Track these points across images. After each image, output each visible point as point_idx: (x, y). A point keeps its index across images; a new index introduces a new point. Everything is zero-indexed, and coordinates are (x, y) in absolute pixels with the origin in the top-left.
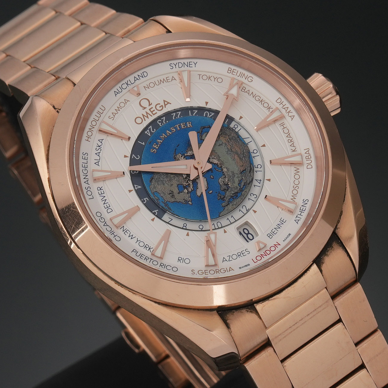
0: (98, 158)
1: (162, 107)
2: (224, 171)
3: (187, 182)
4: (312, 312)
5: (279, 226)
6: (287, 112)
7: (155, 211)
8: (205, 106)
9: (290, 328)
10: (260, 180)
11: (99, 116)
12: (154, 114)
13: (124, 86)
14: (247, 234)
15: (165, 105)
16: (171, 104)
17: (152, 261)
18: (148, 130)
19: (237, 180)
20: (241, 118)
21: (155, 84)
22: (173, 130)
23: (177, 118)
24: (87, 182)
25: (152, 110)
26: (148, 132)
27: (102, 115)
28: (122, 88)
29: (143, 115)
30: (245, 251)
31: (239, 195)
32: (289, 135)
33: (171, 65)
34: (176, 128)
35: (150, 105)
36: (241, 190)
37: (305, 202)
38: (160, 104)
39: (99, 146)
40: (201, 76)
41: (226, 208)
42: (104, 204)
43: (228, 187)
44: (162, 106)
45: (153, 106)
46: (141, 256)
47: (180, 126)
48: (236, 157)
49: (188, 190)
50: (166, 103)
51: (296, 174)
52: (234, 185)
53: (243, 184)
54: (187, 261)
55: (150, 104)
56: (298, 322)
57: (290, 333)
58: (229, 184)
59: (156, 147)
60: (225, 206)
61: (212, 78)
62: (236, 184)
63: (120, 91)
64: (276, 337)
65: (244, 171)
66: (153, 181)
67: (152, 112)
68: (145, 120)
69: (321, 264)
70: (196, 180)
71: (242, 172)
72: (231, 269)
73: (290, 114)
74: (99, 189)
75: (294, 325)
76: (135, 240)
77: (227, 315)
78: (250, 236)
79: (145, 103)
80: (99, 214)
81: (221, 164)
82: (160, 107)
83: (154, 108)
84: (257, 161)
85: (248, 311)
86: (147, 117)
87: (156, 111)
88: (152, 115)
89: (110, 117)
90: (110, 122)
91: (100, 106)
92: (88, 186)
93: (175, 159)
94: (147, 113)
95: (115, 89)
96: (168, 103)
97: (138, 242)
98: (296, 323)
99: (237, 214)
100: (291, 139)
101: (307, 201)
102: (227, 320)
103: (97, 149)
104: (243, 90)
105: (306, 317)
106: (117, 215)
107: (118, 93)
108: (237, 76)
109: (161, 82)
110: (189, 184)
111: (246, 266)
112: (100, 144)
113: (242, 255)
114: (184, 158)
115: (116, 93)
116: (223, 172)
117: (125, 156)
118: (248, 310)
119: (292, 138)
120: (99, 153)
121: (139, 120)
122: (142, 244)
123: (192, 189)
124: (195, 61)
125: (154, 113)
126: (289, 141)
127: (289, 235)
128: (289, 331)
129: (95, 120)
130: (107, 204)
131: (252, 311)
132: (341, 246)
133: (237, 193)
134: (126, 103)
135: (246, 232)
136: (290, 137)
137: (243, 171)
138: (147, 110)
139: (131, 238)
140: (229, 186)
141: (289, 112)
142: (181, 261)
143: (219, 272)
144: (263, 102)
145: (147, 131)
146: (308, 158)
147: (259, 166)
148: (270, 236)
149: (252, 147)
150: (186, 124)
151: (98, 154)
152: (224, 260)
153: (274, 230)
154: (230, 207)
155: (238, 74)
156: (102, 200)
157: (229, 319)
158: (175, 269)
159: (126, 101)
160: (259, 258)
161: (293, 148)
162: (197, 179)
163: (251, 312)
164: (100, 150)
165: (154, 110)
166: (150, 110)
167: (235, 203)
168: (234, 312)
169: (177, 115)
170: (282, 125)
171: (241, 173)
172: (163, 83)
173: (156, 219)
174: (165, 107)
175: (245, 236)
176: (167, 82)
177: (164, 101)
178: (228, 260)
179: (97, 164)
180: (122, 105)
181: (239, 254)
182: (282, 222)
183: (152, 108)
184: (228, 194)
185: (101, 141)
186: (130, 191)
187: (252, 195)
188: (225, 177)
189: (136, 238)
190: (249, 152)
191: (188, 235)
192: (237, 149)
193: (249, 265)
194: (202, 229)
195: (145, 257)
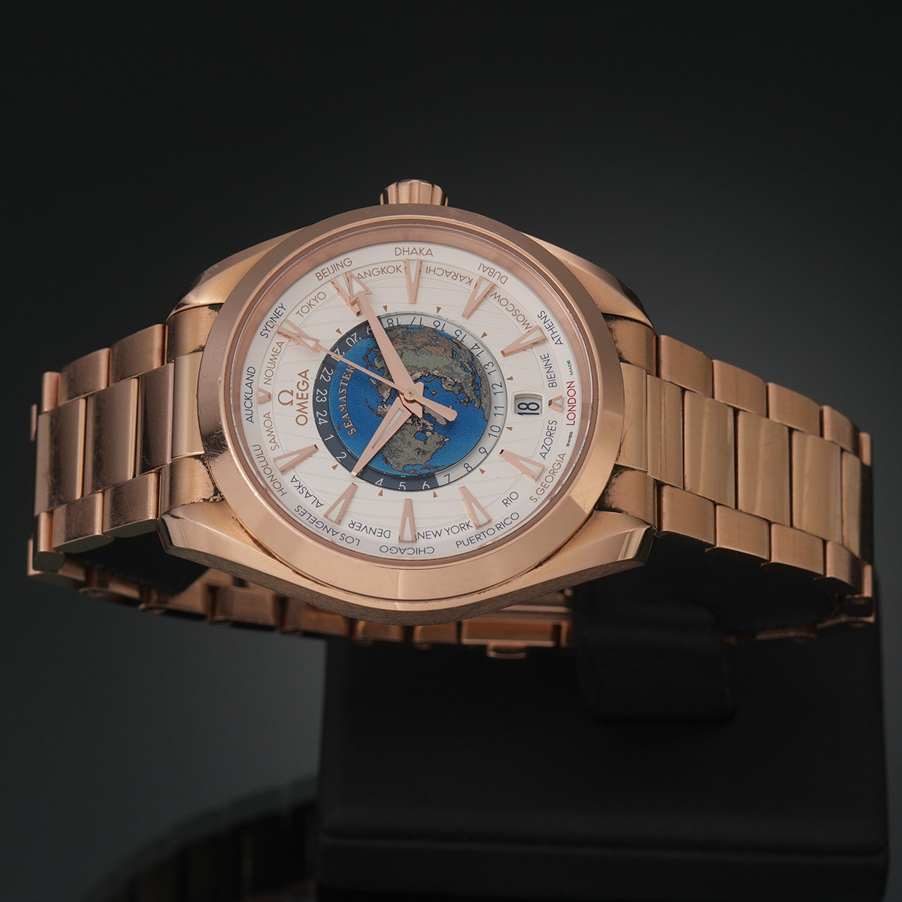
0: (313, 499)
1: (305, 383)
2: (437, 375)
3: (420, 424)
5: (548, 367)
6: (418, 252)
7: (424, 485)
9: (661, 449)
10: (476, 344)
11: (263, 459)
12: (307, 398)
13: (248, 404)
14: (528, 408)
15: (305, 377)
16: (308, 370)
17: (485, 533)
18: (320, 419)
19: (458, 370)
20: (385, 308)
21: (270, 369)
22: (344, 391)
23: (329, 376)
24: (335, 533)
25: (300, 396)
26: (322, 421)
27: (265, 455)
28: (248, 409)
29: (299, 410)
30: (550, 426)
31: (478, 381)
32: (448, 273)
33: (262, 334)
34: (343, 387)
35: (292, 394)
36: (474, 373)
37: (542, 316)
38: (299, 382)
39: (300, 487)
40: (300, 312)
41: (483, 406)
42: (374, 534)
43: (460, 385)
44: (304, 381)
45: (296, 391)
46: (470, 540)
47: (345, 381)
48: (429, 348)
49: (430, 431)
50: (304, 374)
51: (500, 301)
52: (461, 376)
53: (468, 366)
54: (514, 496)
55: (291, 392)
56: (661, 435)
57: (666, 454)
58: (457, 382)
59: (350, 425)
60: (480, 406)
61: (313, 302)
62: (463, 374)
63: (250, 412)
64: (661, 472)
66: (389, 460)
67: (302, 398)
68: (307, 413)
70: (426, 413)
71: (453, 356)
72: (562, 456)
73: (424, 252)
74: (352, 526)
75: (661, 441)
76: (444, 532)
77: (606, 502)
78: (532, 407)
79: (286, 398)
80: (384, 549)
81: (426, 372)
82: (303, 384)
83: (300, 393)
84: (450, 330)
86: (305, 408)
87: (305, 393)
88: (306, 400)
89: (273, 448)
90: (278, 453)
91: (252, 449)
92: (340, 534)
93: (381, 416)
94: (299, 404)
95: (244, 417)
96: (305, 372)
97: (450, 531)
98: (661, 438)
99: (498, 400)
100: (453, 274)
101: (543, 313)
102: (611, 505)
103: (302, 492)
105: (660, 422)
106: (401, 529)
107: (251, 417)
109: (273, 360)
110: (424, 424)
111: (570, 437)
112: (297, 484)
113: (552, 432)
114: (387, 406)
115: (250, 419)
116: (438, 377)
117: (334, 467)
120: (307, 493)
121: (302, 420)
122: (456, 530)
123: (432, 425)
124: (278, 304)
125: (305, 396)
126: (455, 277)
127: (569, 362)
129: (265, 467)
130: (378, 531)
133: (474, 380)
134: (269, 418)
135: (524, 406)
136: (451, 273)
137: (452, 354)
138: (296, 401)
139: (440, 535)
140: (460, 383)
141: (421, 250)
142: (509, 502)
143: (556, 471)
144: (385, 270)
146: (492, 274)
147: (458, 333)
148: (552, 384)
149: (428, 323)
150: (348, 373)
151: (308, 495)
152: (544, 455)
153: (549, 374)
154: (484, 400)
155: (332, 271)
156: (368, 533)
158: (515, 516)
159: (267, 416)
160: (571, 416)
161: (467, 280)
162: (425, 410)
163: (620, 474)
164: (304, 489)
165: (302, 394)
166: (298, 398)
167: (485, 392)
169: (325, 374)
170: (429, 270)
171: (453, 358)
172: (276, 359)
173: (436, 490)
174: (308, 379)
175: (528, 411)
176: (278, 354)
177: (300, 374)
178: (547, 452)
179: (319, 505)
180: (268, 424)
181: (549, 434)
182: (546, 358)
183: (297, 394)
184: (468, 390)
185: (294, 479)
186: (381, 494)
187: (486, 367)
188: (445, 379)
189: (443, 530)
190: (435, 331)
191: (483, 472)
192: (419, 340)
193: (571, 433)
194: (485, 451)
195: (474, 538)
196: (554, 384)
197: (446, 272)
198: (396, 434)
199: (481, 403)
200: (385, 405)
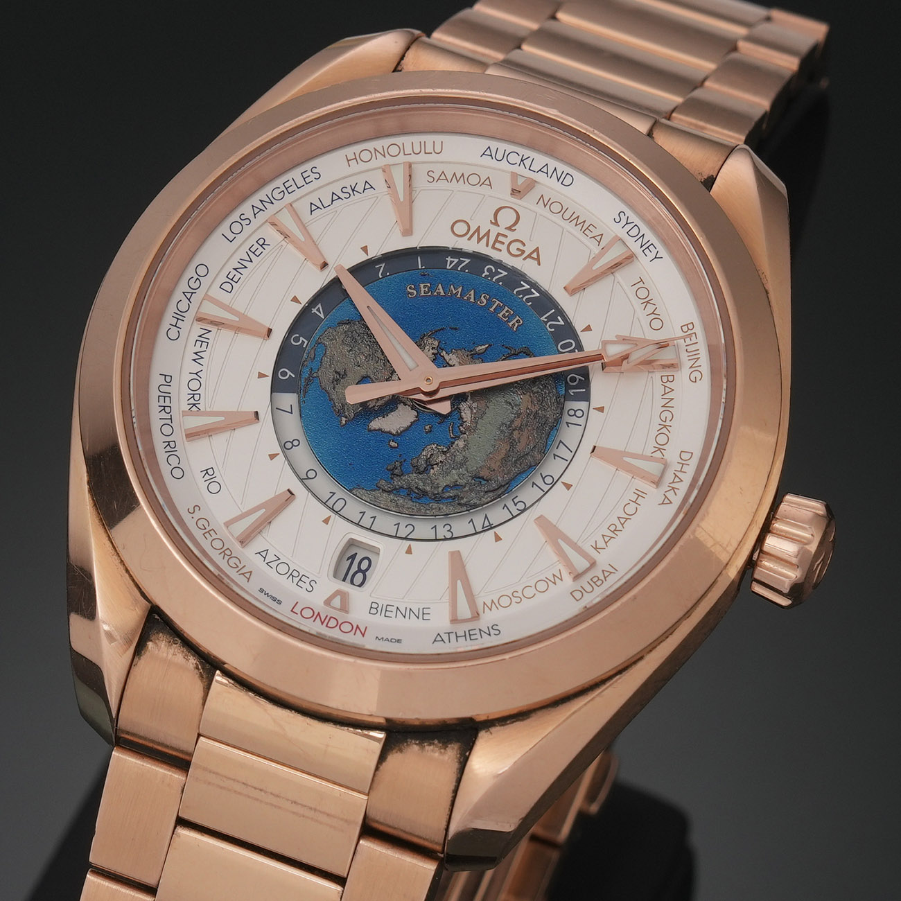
0: (327, 202)
1: (519, 253)
2: (456, 443)
4: (305, 806)
5: (407, 613)
6: (673, 485)
7: (289, 373)
8: (579, 331)
9: (243, 783)
10: (490, 525)
11: (417, 150)
12: (493, 247)
13: (514, 158)
14: (359, 570)
15: (529, 256)
16: (540, 265)
17: (169, 422)
18: (456, 260)
19: (454, 475)
20: (601, 409)
21: (563, 211)
22: (482, 302)
23: (521, 296)
24: (256, 211)
25: (500, 239)
26: (451, 262)
27: (422, 157)
28: (506, 156)
29: (478, 230)
30: (307, 581)
31: (423, 500)
32: (625, 519)
33: (622, 214)
34: (490, 303)
35: (509, 228)
36: (438, 498)
37: (494, 629)
38: (524, 245)
39: (353, 190)
40: (641, 285)
41: (377, 493)
42: (235, 269)
43: (426, 470)
44: (523, 252)
45: (512, 236)
46: (166, 396)
47: (499, 308)
48: (505, 447)
50: (536, 255)
51: (546, 580)
52: (440, 478)
53: (452, 493)
54: (214, 487)
55: (513, 228)
56: (266, 792)
57: (235, 791)
58: (433, 468)
59: (422, 292)
60: (380, 488)
61: (650, 308)
62: (443, 482)
63: (499, 156)
64: (205, 769)
65: (485, 480)
66: (345, 328)
67: (496, 241)
68: (469, 239)
69: (397, 748)
70: (400, 403)
71: (479, 478)
72: (248, 575)
73: (670, 495)
74: (261, 242)
75: (255, 788)
76: (196, 368)
77: (161, 634)
78: (359, 577)
79: (506, 218)
80: (202, 270)
81: (468, 428)
82: (518, 249)
83: (507, 241)
84: (527, 494)
85: (197, 668)
86: (479, 240)
87: (504, 248)
88: (490, 244)
89: (430, 174)
90: (421, 180)
91: (438, 138)
92: (251, 217)
93: (419, 340)
94: (488, 234)
95: (494, 145)
96: (538, 259)
97: (196, 377)
98: (261, 790)
99: (386, 522)
100: (619, 527)
101: (497, 632)
102: (151, 641)
103: (344, 190)
104: (665, 379)
105: (288, 800)
106: (228, 306)
107: (491, 155)
108: (687, 347)
109: (576, 220)
111: (274, 599)
112: (359, 188)
113: (296, 580)
114: (433, 354)
115: (487, 153)
116: (453, 443)
117: (365, 249)
118: (200, 667)
119: (621, 529)
120: (340, 198)
121: (461, 228)
122: (194, 385)
123: (376, 408)
124: (663, 252)
125: (498, 245)
126: (612, 528)
127: (399, 641)
128: (238, 787)
129: (401, 149)
131: (204, 676)
132: (460, 762)
133: (425, 493)
134: (483, 184)
135: (364, 565)
136: (622, 525)
137: (482, 478)
138: (494, 231)
139: (194, 360)
140: (430, 471)
141: (673, 488)
142: (207, 477)
143: (227, 558)
144: (664, 430)
145: (452, 260)
146: (595, 582)
147: (521, 506)
148: (374, 608)
149: (552, 467)
150: (510, 318)
151: (335, 197)
152: (263, 554)
153: (394, 609)
154: (386, 498)
155: (689, 349)
156: (240, 261)
157: (156, 643)
158: (177, 473)
159: (487, 182)
160: (308, 613)
161: (601, 544)
162: (404, 403)
163: (201, 676)
164: (347, 195)
165: (503, 243)
166: (499, 234)
167: (400, 503)
168: (176, 644)
169: (528, 292)
170: (640, 494)
171: (475, 477)
172: (576, 225)
173: (268, 382)
174: (525, 259)
175: (354, 568)
176: (583, 230)
177: (537, 250)
178: (267, 561)
179: (313, 208)
180: (474, 180)
181: (295, 574)
182: (422, 614)
183: (506, 236)
184: (413, 479)
185: (368, 186)
186: (295, 300)
187: (448, 527)
188: (444, 453)
189: (200, 368)
190: (533, 466)
191: (272, 457)
192: (524, 440)
193: (279, 602)
194: (309, 478)
195: (167, 403)
196: (374, 611)
197: (627, 519)
198: (382, 351)
199: (384, 491)
200: (435, 351)
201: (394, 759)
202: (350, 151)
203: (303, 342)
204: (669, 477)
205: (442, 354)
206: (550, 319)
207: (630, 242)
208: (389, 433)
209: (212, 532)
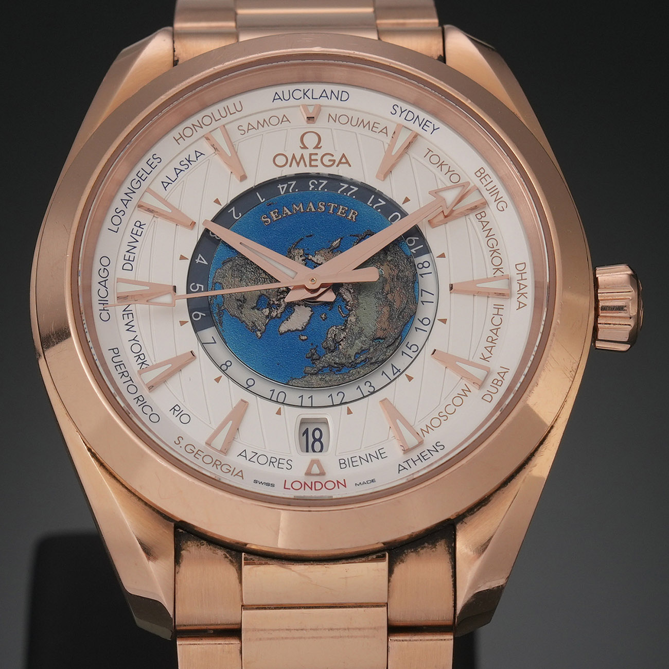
0: (173, 177)
1: (332, 163)
2: (349, 320)
3: (279, 300)
4: (340, 629)
5: (369, 458)
6: (521, 292)
7: (200, 314)
8: (400, 204)
9: (287, 630)
10: (399, 371)
11: (224, 114)
12: (311, 166)
13: (298, 94)
14: (315, 440)
15: (340, 162)
16: (350, 166)
17: (130, 383)
18: (286, 186)
19: (358, 344)
20: (443, 256)
21: (350, 120)
22: (321, 209)
23: (345, 194)
24: (125, 202)
25: (313, 157)
26: (283, 188)
27: (230, 118)
28: (291, 95)
29: (294, 157)
30: (285, 462)
31: (343, 371)
32: (496, 330)
33: (395, 107)
34: (327, 207)
35: (316, 147)
36: (354, 365)
37: (438, 446)
38: (333, 156)
39: (189, 161)
40: (431, 153)
41: (308, 378)
42: (128, 251)
43: (336, 348)
44: (334, 161)
45: (320, 152)
46: (120, 364)
47: (336, 209)
48: (386, 310)
49: (270, 313)
50: (344, 161)
51: (459, 396)
52: (349, 350)
53: (363, 357)
54: (185, 419)
55: (319, 146)
56: (306, 630)
57: (282, 638)
58: (340, 345)
59: (274, 218)
60: (308, 374)
61: (445, 168)
62: (352, 352)
63: (287, 97)
64: (254, 630)
65: (382, 339)
66: (229, 265)
67: (311, 160)
68: (290, 166)
69: (399, 560)
70: (295, 306)
71: (377, 339)
72: (241, 474)
73: (522, 299)
74: (138, 224)
75: (297, 630)
76: (132, 335)
77: (189, 542)
78: (317, 446)
79: (311, 141)
80: (105, 261)
81: (353, 306)
82: (330, 160)
83: (319, 157)
84: (416, 337)
85: (226, 557)
86: (298, 164)
87: (319, 163)
88: (308, 164)
89: (240, 128)
90: (236, 135)
91: (236, 100)
92: (123, 208)
93: (289, 254)
95: (279, 89)
96: (347, 162)
97: (134, 342)
98: (302, 630)
99: (321, 398)
100: (494, 337)
101: (442, 447)
102: (184, 550)
103: (182, 163)
104: (479, 216)
105: (325, 629)
106: (135, 281)
107: (280, 98)
108: (486, 187)
109: (362, 123)
110: (279, 305)
111: (268, 484)
112: (193, 158)
113: (276, 464)
114: (303, 260)
115: (277, 97)
116: (346, 321)
117: (217, 201)
118: (228, 556)
119: (496, 337)
120: (181, 170)
121: (281, 161)
122: (136, 348)
123: (279, 315)
124: (438, 124)
125: (313, 163)
126: (490, 339)
127: (373, 481)
128: (283, 634)
129: (212, 118)
130: (132, 256)
131: (234, 561)
132: (450, 553)
133: (343, 365)
134: (282, 121)
135: (317, 435)
136: (496, 334)
137: (379, 338)
139: (128, 330)
140: (339, 348)
141: (522, 294)
142: (177, 413)
143: (219, 467)
144: (495, 254)
145: (283, 186)
146: (496, 383)
147: (414, 348)
148: (342, 463)
149: (425, 311)
150: (347, 212)
151: (178, 172)
152: (243, 454)
153: (358, 459)
154: (315, 380)
155: (489, 187)
156: (129, 244)
157: (187, 550)
158: (154, 418)
159: (285, 119)
160: (297, 486)
161: (487, 354)
162: (297, 304)
163: (231, 562)
164: (186, 167)
165: (317, 160)
166: (311, 155)
167: (328, 378)
168: (203, 545)
169: (348, 189)
170: (498, 308)
171: (374, 339)
172: (364, 127)
173: (189, 325)
174: (337, 166)
175: (311, 440)
176: (371, 129)
177: (344, 156)
178: (248, 459)
179: (165, 185)
180: (274, 121)
181: (273, 460)
182: (380, 455)
183: (317, 154)
184: (329, 358)
185: (198, 154)
186: (182, 258)
187: (368, 384)
188: (344, 330)
189: (135, 334)
190: (413, 315)
191: (218, 380)
192: (397, 298)
193: (273, 485)
194: (250, 386)
195: (123, 370)
196: (343, 466)
197: (497, 329)
198: (264, 272)
199: (312, 374)
200: (304, 258)
201: (399, 569)
202: (175, 133)
203: (200, 287)
204: (515, 287)
205: (309, 258)
206: (373, 202)
207: (410, 124)
208: (297, 330)
209: (199, 452)
